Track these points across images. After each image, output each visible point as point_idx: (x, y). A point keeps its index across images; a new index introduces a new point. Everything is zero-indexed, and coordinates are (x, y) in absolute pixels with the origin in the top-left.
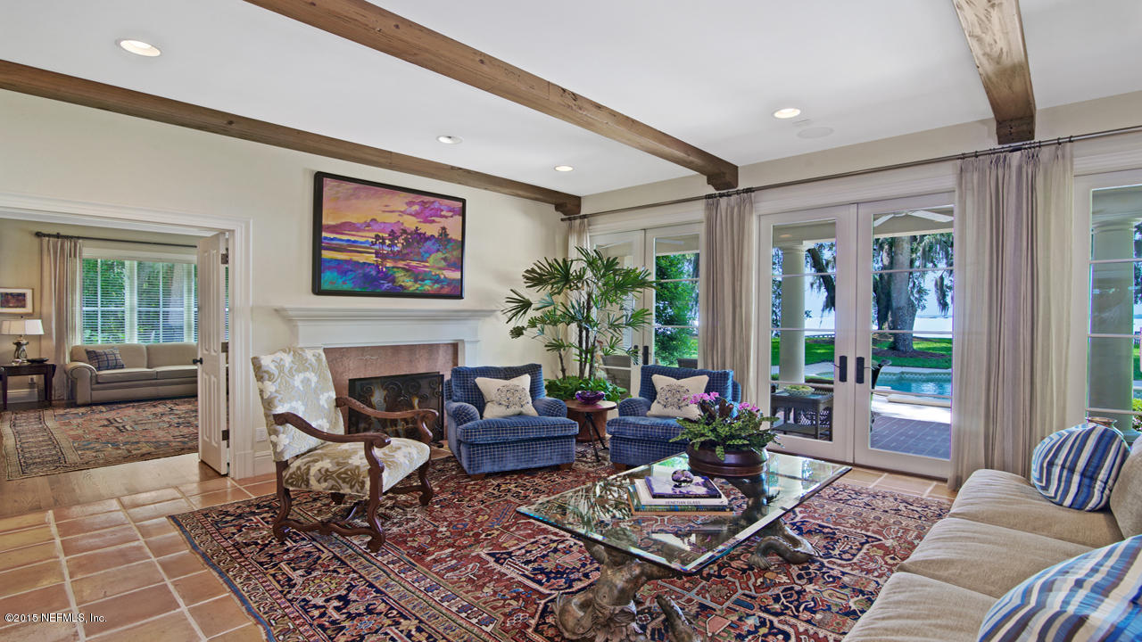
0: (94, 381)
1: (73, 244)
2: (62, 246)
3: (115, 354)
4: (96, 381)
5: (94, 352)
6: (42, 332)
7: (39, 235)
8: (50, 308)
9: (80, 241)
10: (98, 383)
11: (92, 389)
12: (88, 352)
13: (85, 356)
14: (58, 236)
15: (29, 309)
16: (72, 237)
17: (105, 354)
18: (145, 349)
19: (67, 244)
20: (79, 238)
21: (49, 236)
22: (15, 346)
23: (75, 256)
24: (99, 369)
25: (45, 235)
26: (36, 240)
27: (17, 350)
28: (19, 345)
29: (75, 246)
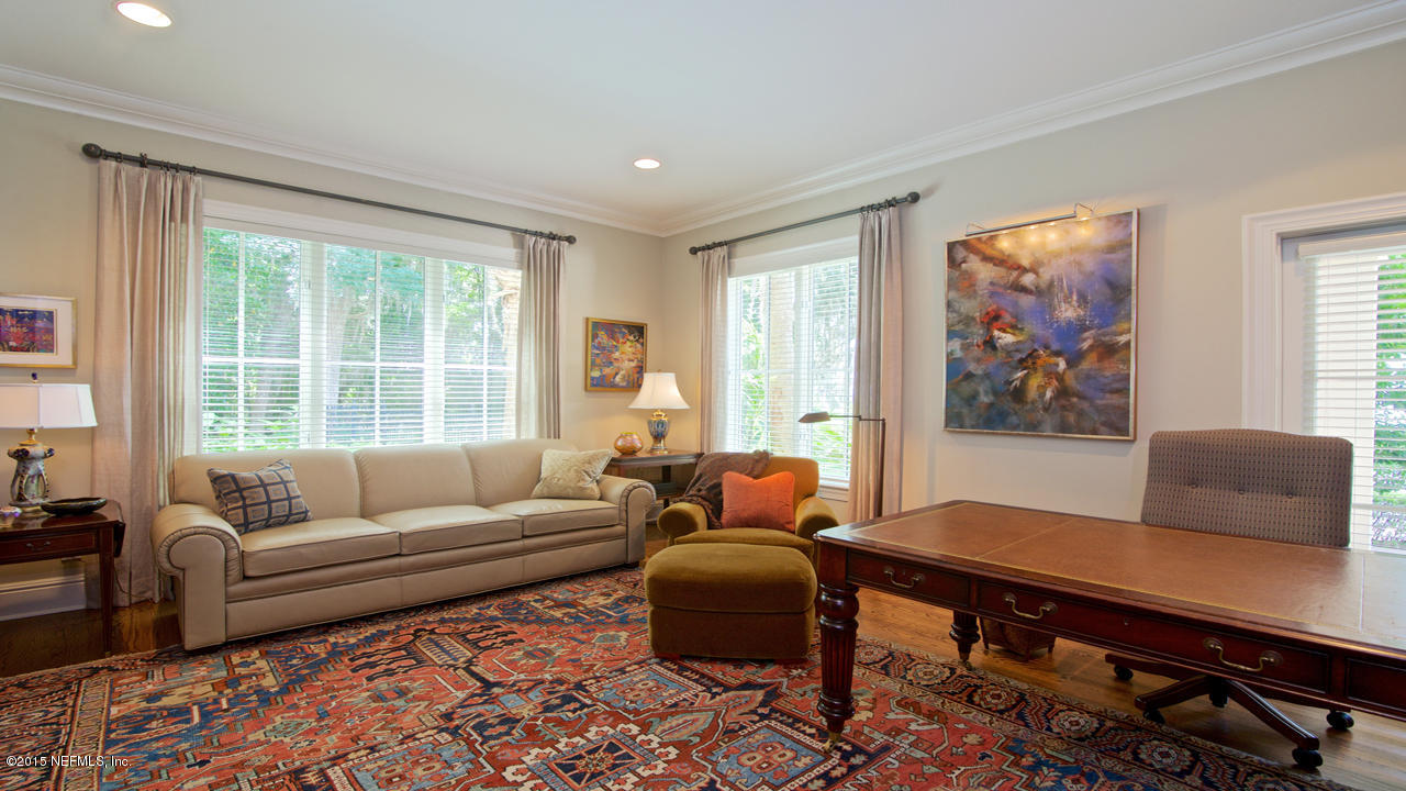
0: (235, 572)
1: (179, 185)
2: (152, 188)
3: (284, 483)
4: (242, 570)
5: (233, 477)
6: (90, 420)
7: (92, 152)
8: (119, 358)
9: (198, 179)
10: (246, 578)
11: (230, 599)
12: (216, 479)
13: (206, 489)
14: (142, 162)
15: (62, 356)
16: (177, 168)
17: (264, 485)
18: (352, 461)
19: (165, 181)
20: (193, 170)
21: (118, 157)
22: (15, 462)
23: (184, 218)
24: (245, 527)
25: (107, 155)
26: (85, 167)
27: (19, 474)
28: (22, 456)
29: (185, 190)
